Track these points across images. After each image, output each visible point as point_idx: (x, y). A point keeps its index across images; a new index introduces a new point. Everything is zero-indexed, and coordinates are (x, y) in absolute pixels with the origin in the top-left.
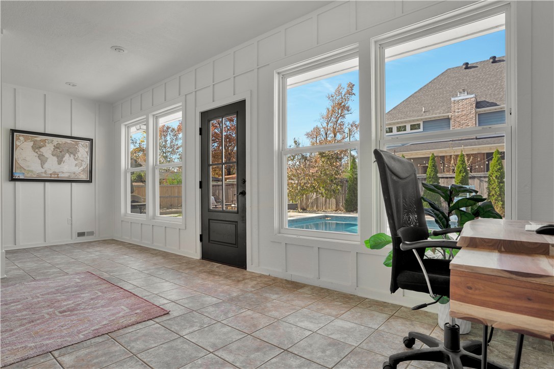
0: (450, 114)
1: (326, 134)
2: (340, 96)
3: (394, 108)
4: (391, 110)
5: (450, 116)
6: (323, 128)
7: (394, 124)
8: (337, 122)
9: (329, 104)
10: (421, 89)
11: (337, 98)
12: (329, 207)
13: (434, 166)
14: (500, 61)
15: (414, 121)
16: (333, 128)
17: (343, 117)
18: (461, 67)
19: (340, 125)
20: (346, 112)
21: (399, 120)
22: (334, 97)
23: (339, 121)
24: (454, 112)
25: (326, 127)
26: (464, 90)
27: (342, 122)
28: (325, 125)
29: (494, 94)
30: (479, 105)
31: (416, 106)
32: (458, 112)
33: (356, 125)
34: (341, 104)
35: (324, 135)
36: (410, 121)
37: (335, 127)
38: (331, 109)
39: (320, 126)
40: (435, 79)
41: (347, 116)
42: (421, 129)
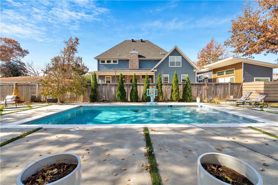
0: (129, 58)
1: (64, 61)
2: (72, 43)
3: (105, 52)
4: (104, 53)
5: (129, 59)
6: (62, 57)
7: (106, 59)
8: (70, 55)
9: (66, 46)
10: (116, 46)
11: (70, 44)
12: (79, 100)
13: (135, 79)
14: (143, 42)
15: (114, 59)
16: (68, 58)
17: (74, 54)
18: (131, 40)
19: (71, 57)
20: (75, 52)
21: (108, 58)
22: (68, 43)
23: (71, 56)
24: (131, 58)
25: (64, 57)
26: (134, 50)
27: (73, 56)
28: (63, 56)
29: (144, 53)
30: (140, 56)
31: (115, 52)
32: (132, 58)
33: (80, 58)
34: (72, 47)
35: (63, 61)
36: (113, 59)
37: (69, 58)
38: (66, 48)
39: (60, 56)
40: (121, 43)
41: (75, 54)
42: (118, 63)
